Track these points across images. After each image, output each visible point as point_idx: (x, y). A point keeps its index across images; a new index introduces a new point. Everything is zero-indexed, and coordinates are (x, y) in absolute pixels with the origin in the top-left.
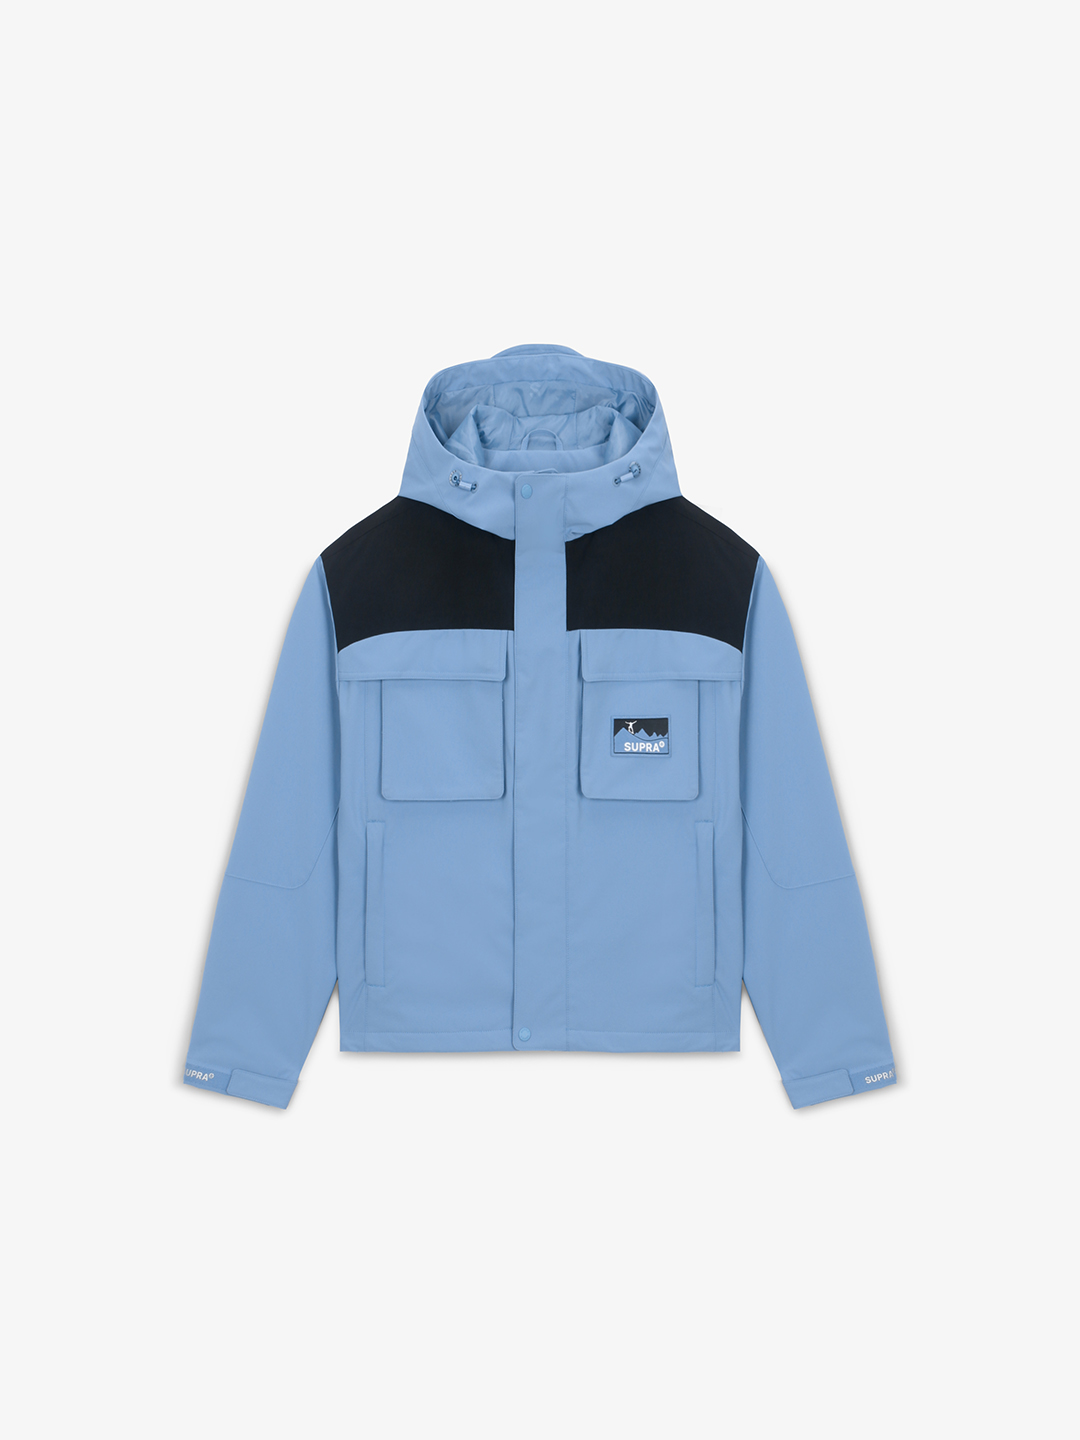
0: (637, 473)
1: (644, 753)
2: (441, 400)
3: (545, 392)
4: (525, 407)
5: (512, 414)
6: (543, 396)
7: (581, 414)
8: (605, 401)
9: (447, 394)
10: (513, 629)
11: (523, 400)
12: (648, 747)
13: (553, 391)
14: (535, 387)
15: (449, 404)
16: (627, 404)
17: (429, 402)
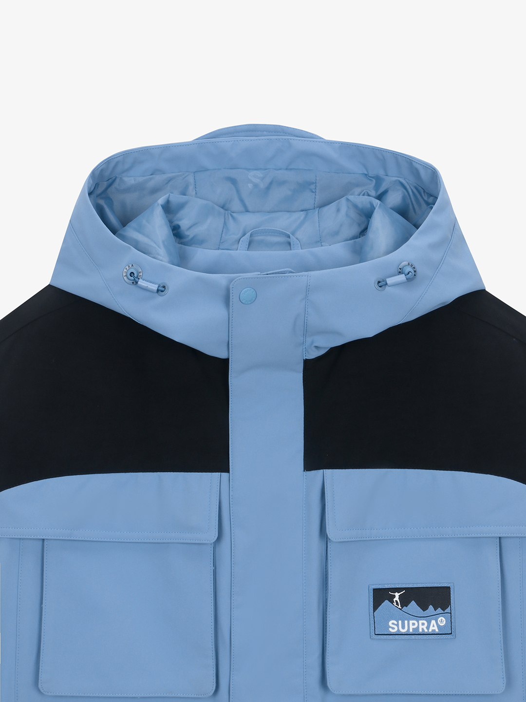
0: (412, 276)
1: (416, 634)
2: (116, 185)
3: (271, 183)
4: (242, 201)
5: (223, 207)
6: (268, 188)
7: (326, 209)
8: (357, 190)
9: (126, 179)
10: (228, 471)
11: (238, 191)
12: (422, 626)
13: (282, 183)
14: (255, 176)
15: (128, 190)
16: (390, 193)
17: (97, 185)
